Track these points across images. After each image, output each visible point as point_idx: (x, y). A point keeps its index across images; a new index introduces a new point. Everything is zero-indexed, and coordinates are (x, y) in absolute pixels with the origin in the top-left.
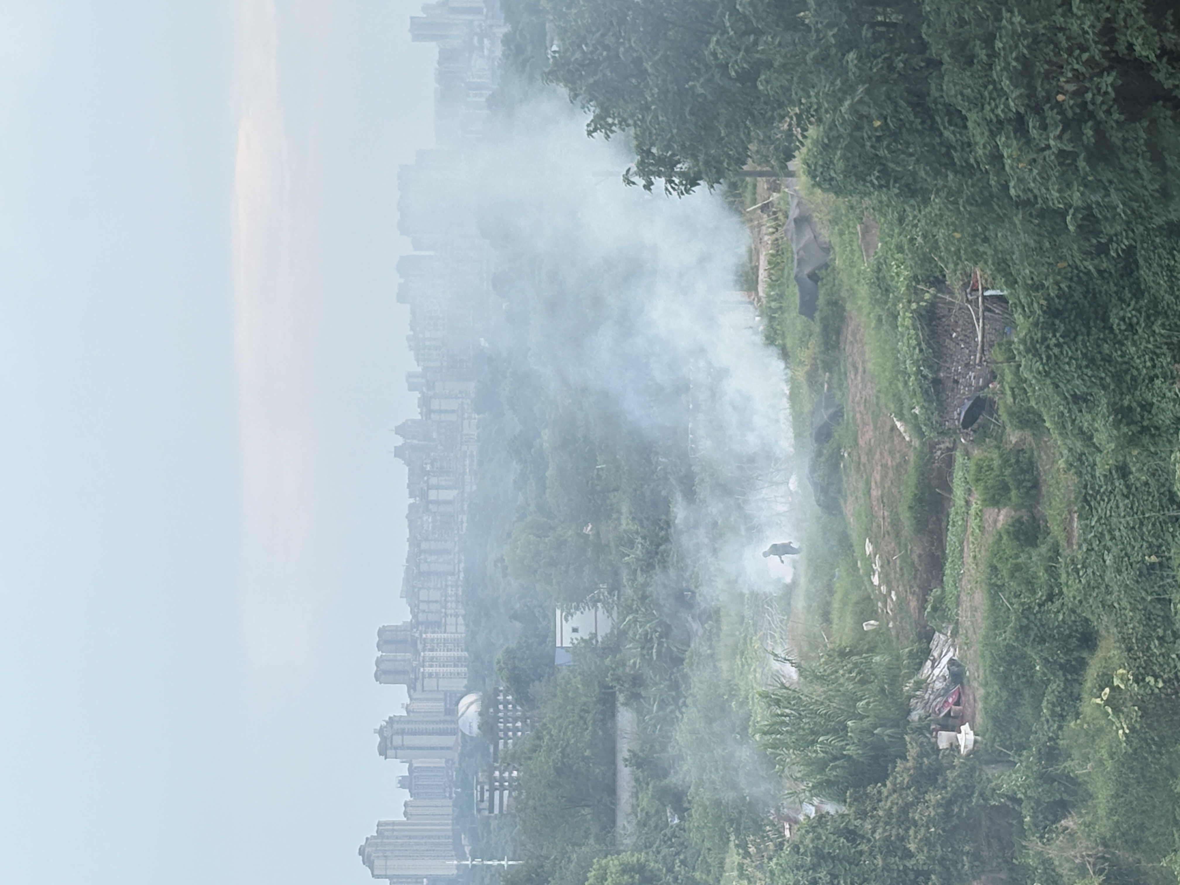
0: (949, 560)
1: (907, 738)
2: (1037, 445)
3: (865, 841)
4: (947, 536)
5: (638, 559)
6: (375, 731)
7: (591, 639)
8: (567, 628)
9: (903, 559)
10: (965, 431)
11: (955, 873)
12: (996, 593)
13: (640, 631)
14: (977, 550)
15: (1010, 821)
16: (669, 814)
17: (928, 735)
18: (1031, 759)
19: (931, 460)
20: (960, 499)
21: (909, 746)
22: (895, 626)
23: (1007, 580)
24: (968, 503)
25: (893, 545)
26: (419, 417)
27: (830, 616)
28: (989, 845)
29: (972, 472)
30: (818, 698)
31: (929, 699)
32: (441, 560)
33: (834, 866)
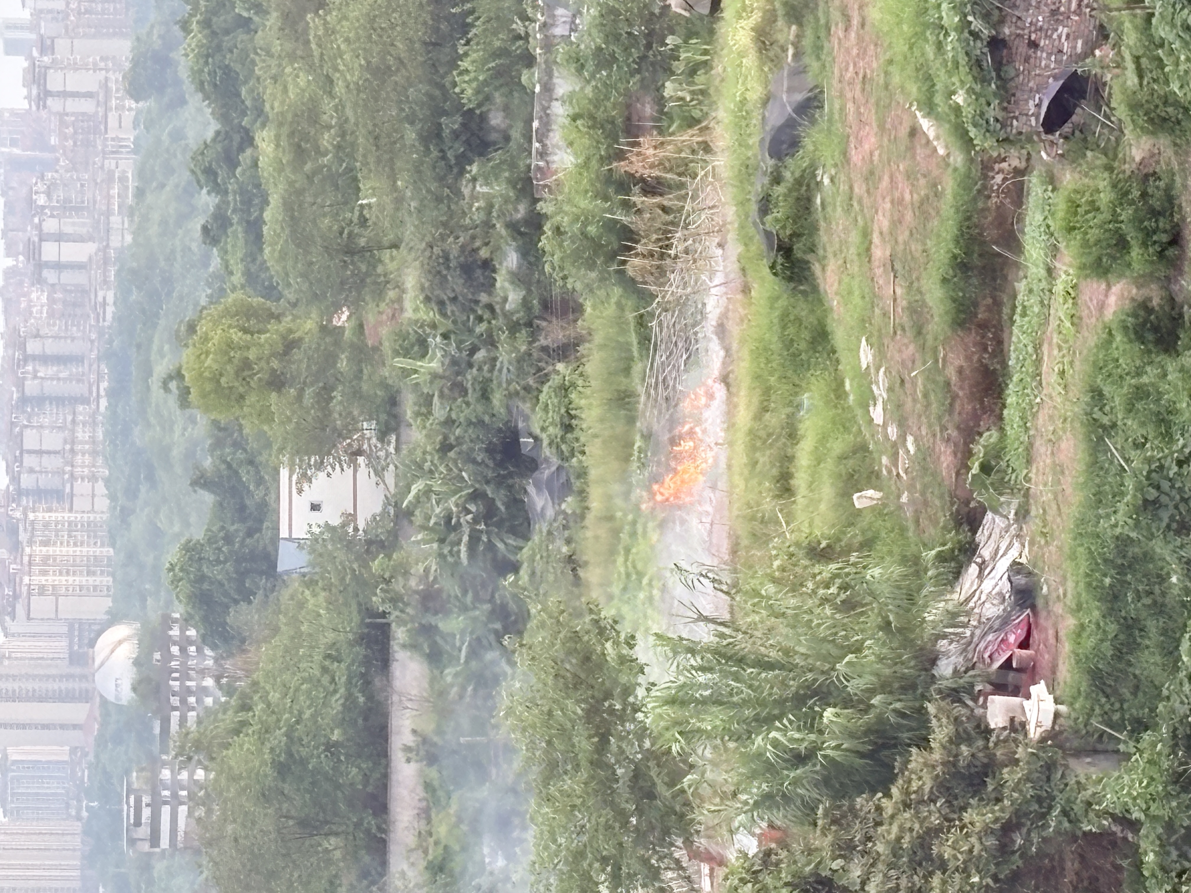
0: (1015, 379)
1: (931, 708)
2: (1180, 164)
4: (1011, 333)
5: (435, 378)
7: (344, 525)
8: (301, 503)
9: (930, 377)
10: (1050, 137)
12: (1101, 439)
13: (438, 510)
14: (1066, 360)
15: (1119, 862)
17: (970, 703)
18: (1159, 746)
19: (984, 192)
20: (1037, 266)
21: (934, 722)
22: (912, 501)
23: (1120, 416)
24: (1051, 273)
25: (912, 347)
26: (25, 105)
27: (792, 482)
29: (1060, 214)
31: (972, 635)
32: (64, 375)
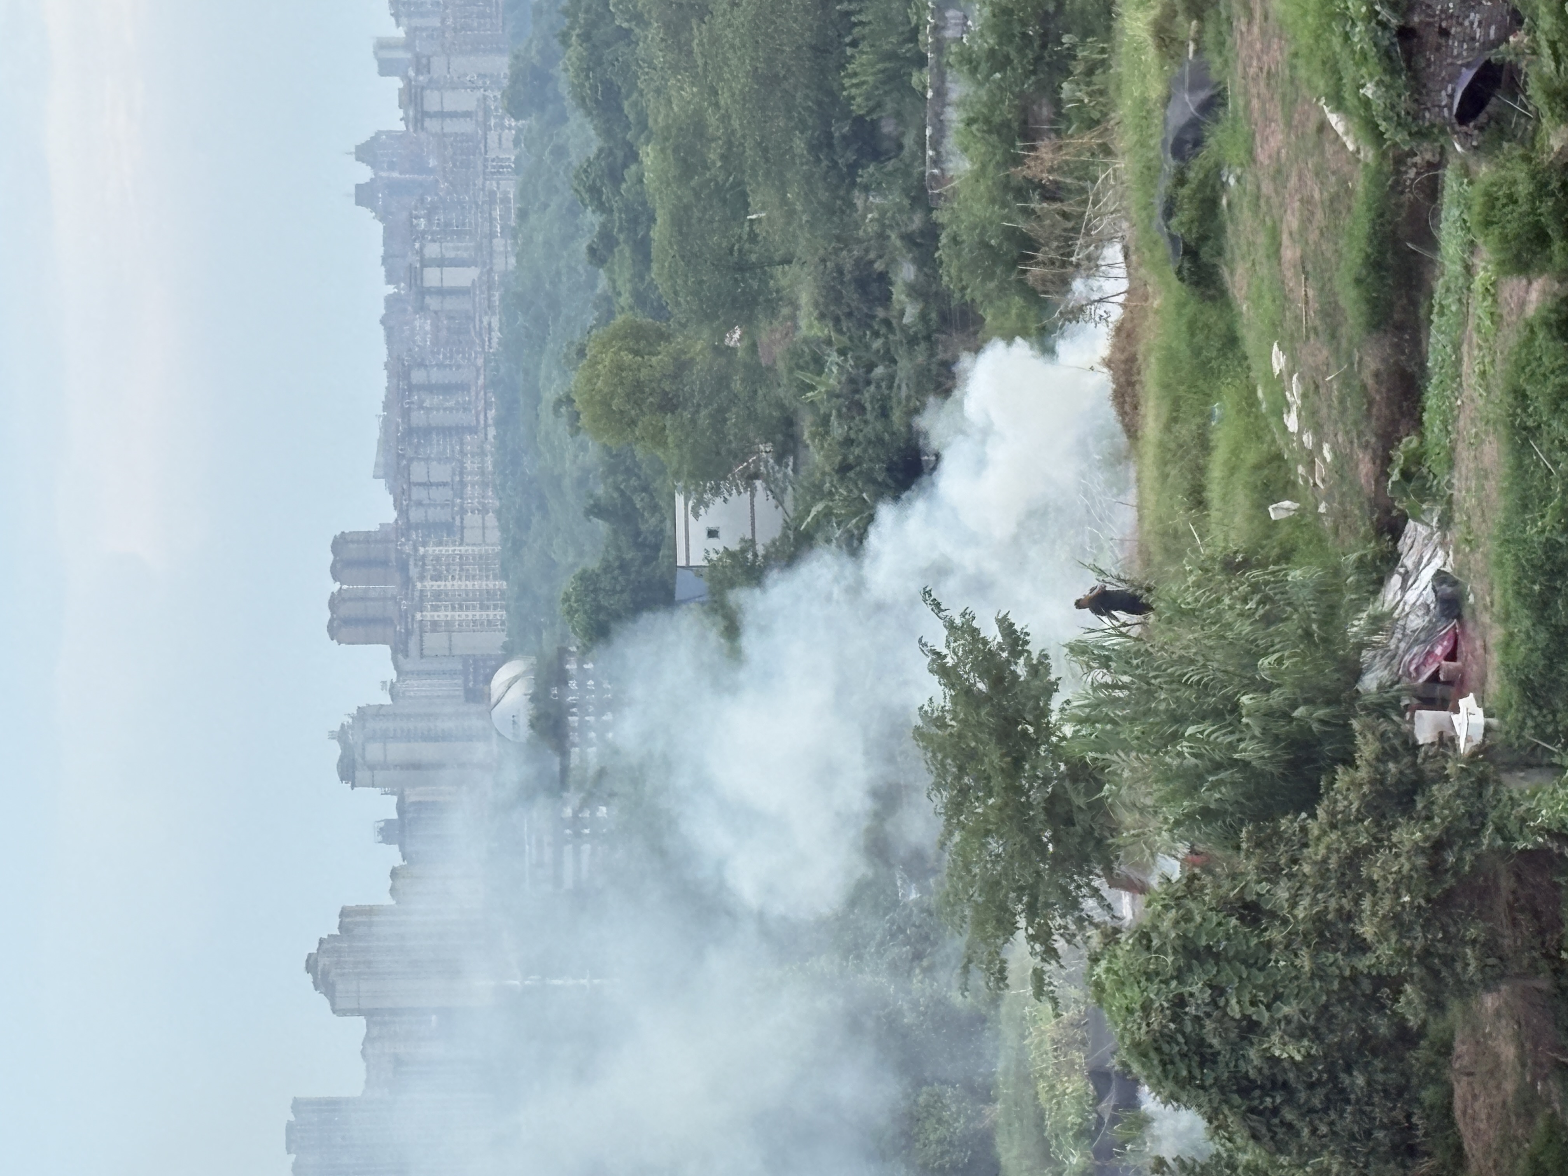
0: (1434, 381)
1: (1355, 724)
3: (1277, 923)
4: (1428, 335)
5: (832, 395)
6: (332, 735)
7: (743, 551)
8: (698, 528)
9: (1345, 380)
10: (1464, 128)
11: (1450, 981)
12: (1525, 441)
13: (838, 533)
14: (1487, 360)
16: (899, 883)
17: (1396, 718)
19: (1397, 187)
20: (1453, 262)
21: (1359, 740)
22: (1330, 510)
23: (1545, 417)
24: (1469, 270)
25: (1325, 353)
26: (401, 127)
27: (1204, 494)
28: (1515, 923)
29: (1477, 209)
30: (1183, 652)
31: (1397, 647)
32: (452, 403)
33: (1218, 972)
